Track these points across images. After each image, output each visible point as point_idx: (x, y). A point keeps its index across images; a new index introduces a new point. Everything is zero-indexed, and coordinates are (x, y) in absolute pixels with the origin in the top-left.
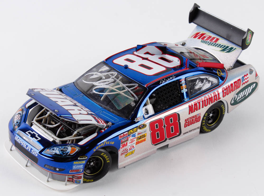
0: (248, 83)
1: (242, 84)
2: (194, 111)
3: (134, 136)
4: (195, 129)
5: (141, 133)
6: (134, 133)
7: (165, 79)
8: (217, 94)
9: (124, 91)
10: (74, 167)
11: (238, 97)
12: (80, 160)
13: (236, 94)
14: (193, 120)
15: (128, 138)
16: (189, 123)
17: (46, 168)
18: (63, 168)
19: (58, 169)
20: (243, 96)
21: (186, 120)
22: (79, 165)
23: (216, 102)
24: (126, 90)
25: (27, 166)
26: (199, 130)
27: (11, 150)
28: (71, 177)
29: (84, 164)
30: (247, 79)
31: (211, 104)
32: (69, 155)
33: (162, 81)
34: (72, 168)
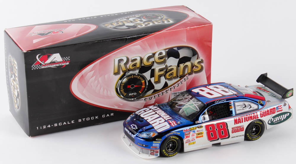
0: (282, 112)
1: (277, 112)
2: (238, 123)
3: (194, 132)
4: (240, 136)
5: (199, 131)
6: (194, 130)
7: (219, 101)
8: (256, 115)
9: (193, 106)
10: (154, 145)
11: (274, 120)
12: (157, 141)
13: (273, 118)
14: (238, 129)
15: (190, 132)
16: (235, 130)
17: (138, 145)
18: (147, 145)
19: (144, 146)
20: (278, 120)
21: (232, 128)
22: (157, 144)
23: (255, 119)
24: (194, 105)
25: (130, 145)
26: (243, 137)
27: (124, 138)
28: (153, 152)
29: (160, 144)
30: (281, 109)
31: (251, 121)
32: (151, 137)
33: (216, 102)
34: (152, 146)
